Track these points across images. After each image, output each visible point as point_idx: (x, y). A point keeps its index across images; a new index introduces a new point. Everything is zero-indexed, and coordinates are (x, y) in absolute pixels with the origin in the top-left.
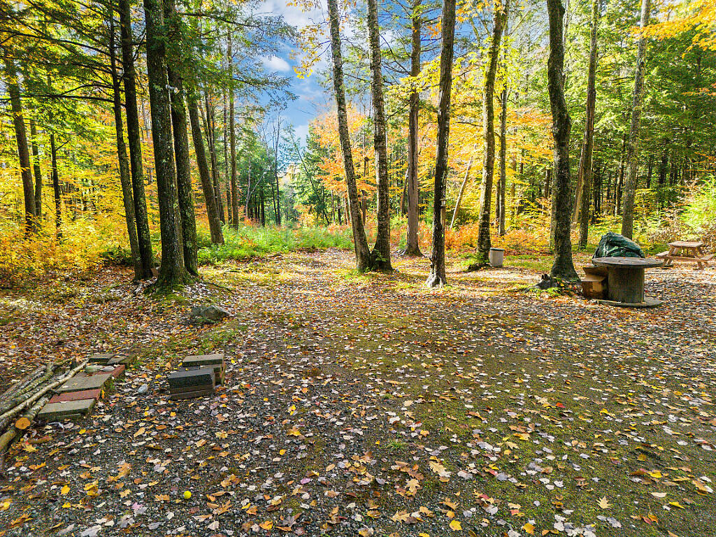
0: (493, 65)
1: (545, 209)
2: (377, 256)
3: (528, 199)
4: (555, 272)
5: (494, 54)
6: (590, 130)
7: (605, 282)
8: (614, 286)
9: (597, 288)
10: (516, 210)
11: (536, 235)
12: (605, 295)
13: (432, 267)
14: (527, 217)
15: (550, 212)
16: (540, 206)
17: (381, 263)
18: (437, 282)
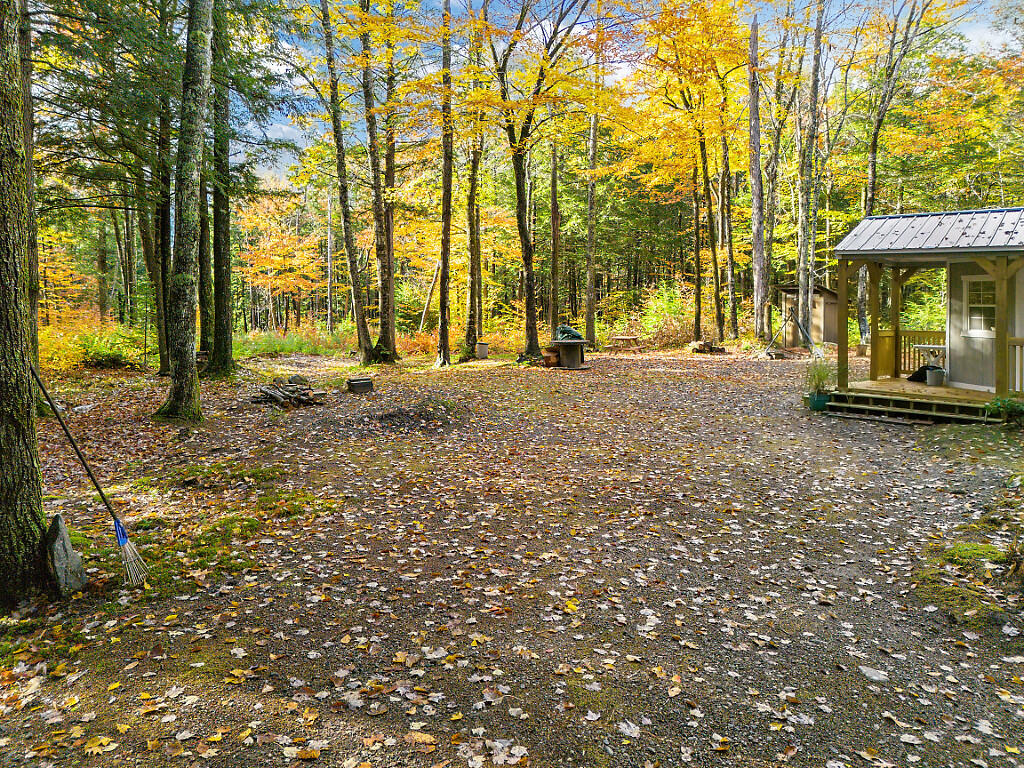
0: (473, 188)
1: (521, 311)
2: (381, 350)
3: (502, 301)
4: (528, 353)
5: (473, 180)
6: (556, 237)
7: (558, 356)
8: (564, 359)
9: (553, 360)
10: (490, 313)
11: (512, 338)
12: (558, 364)
13: (440, 352)
14: (503, 320)
15: (525, 316)
16: (514, 309)
17: (385, 356)
18: (444, 363)
